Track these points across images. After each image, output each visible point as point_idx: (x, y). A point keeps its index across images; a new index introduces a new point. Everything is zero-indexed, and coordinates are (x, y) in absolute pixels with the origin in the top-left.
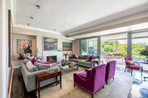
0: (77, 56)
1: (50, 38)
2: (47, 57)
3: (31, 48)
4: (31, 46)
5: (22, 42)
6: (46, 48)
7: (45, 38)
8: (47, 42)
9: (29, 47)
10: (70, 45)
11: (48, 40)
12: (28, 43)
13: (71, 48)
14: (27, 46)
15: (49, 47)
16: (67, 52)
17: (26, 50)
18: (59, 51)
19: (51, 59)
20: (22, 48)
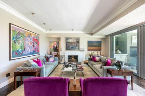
0: (97, 58)
1: (71, 38)
2: (68, 56)
3: (58, 48)
4: (58, 46)
5: (52, 44)
6: (67, 48)
7: (67, 39)
8: (69, 42)
9: (57, 47)
10: (97, 44)
11: (70, 41)
12: (56, 44)
13: (99, 48)
14: (55, 46)
15: (70, 47)
16: (92, 52)
17: (55, 49)
18: (81, 51)
19: (73, 59)
20: (52, 47)
